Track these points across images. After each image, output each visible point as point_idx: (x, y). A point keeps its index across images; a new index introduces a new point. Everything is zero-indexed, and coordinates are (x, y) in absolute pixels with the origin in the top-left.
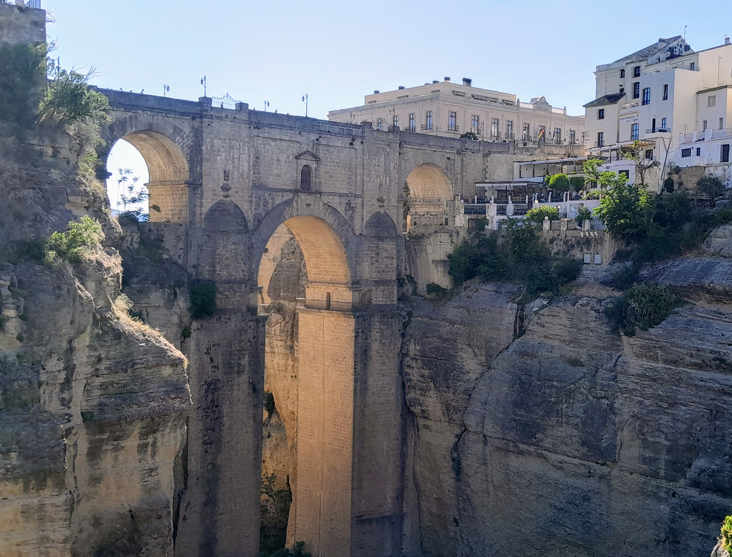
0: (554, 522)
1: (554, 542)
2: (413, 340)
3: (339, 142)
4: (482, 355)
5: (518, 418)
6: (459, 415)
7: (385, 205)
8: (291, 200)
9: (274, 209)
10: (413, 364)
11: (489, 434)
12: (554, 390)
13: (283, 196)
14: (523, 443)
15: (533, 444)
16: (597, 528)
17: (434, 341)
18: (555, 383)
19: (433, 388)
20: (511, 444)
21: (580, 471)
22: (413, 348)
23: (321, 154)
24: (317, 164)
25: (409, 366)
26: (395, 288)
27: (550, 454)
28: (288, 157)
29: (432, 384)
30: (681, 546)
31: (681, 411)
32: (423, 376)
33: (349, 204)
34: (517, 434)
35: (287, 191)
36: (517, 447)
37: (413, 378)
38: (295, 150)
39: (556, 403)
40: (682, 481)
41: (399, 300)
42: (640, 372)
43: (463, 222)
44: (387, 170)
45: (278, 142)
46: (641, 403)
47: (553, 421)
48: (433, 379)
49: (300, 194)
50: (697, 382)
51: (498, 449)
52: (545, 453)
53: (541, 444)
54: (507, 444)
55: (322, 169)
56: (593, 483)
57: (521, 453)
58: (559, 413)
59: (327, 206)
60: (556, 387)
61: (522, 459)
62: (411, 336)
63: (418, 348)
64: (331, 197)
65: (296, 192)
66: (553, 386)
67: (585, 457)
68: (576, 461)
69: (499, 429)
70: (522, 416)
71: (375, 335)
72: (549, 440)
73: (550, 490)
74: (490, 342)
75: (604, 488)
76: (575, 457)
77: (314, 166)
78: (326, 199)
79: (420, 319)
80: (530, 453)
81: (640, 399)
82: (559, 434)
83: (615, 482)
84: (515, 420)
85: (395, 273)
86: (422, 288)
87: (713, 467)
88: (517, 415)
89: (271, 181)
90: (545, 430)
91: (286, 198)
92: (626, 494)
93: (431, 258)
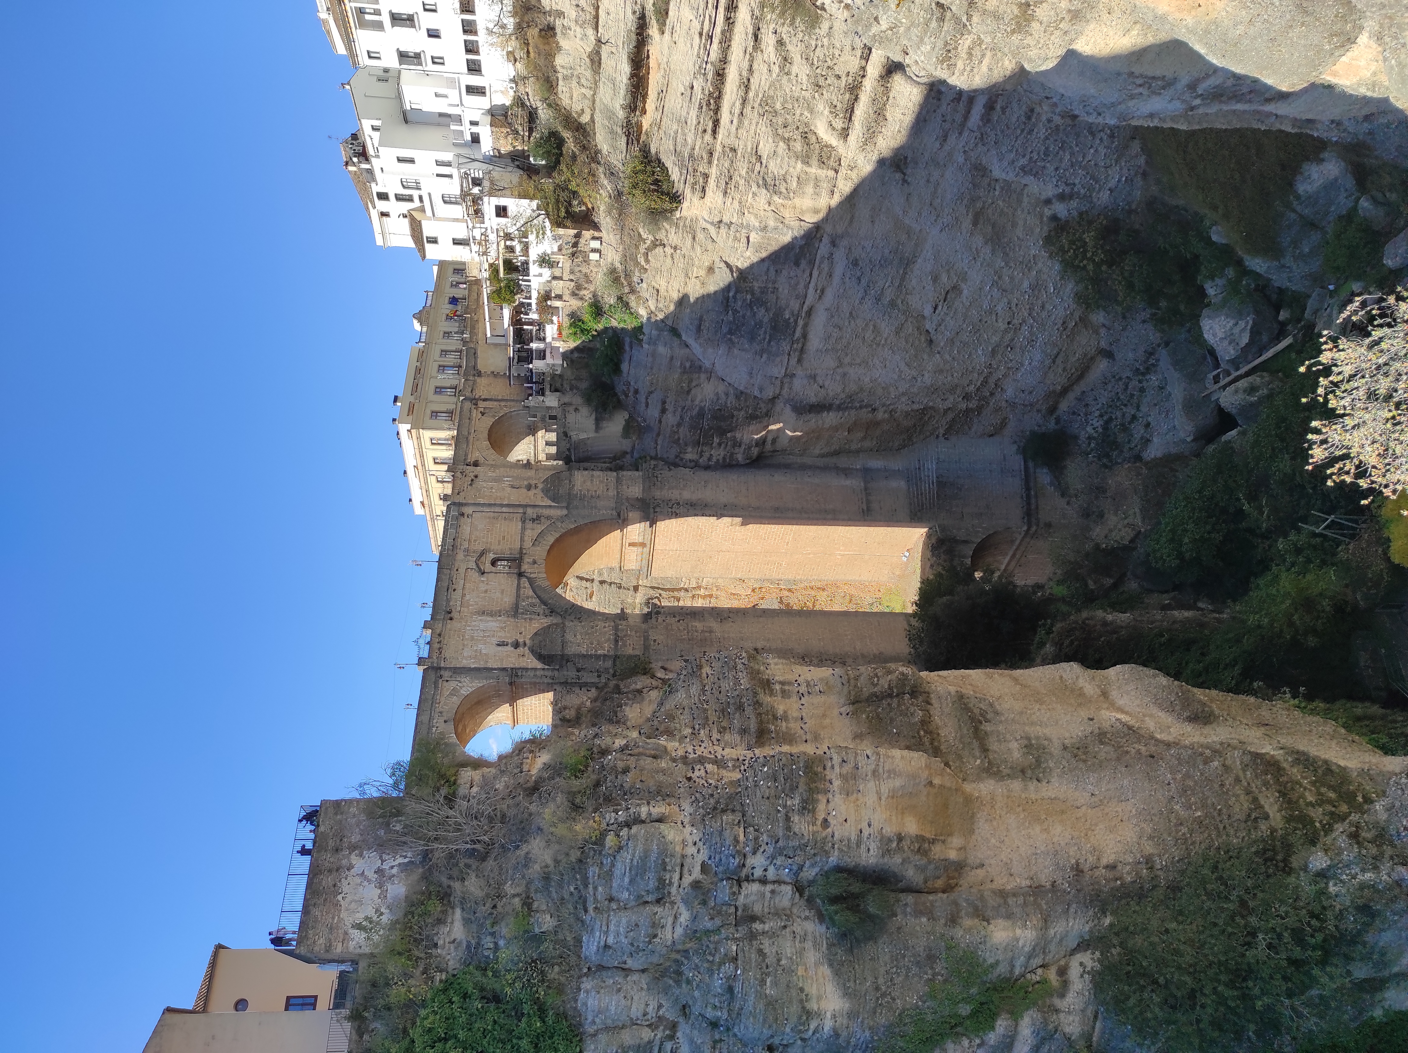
0: (878, 300)
1: (899, 302)
2: (681, 455)
3: (466, 528)
4: (699, 378)
5: (768, 337)
6: (762, 405)
7: (534, 482)
8: (529, 579)
9: (538, 597)
10: (707, 455)
11: (783, 371)
12: (738, 296)
13: (525, 588)
14: (794, 332)
15: (796, 322)
16: (887, 251)
17: (684, 432)
18: (731, 294)
19: (733, 434)
20: (795, 346)
21: (826, 269)
22: (690, 455)
23: (480, 548)
24: (490, 552)
25: (709, 459)
26: (625, 473)
27: (807, 303)
28: (483, 581)
29: (729, 435)
30: (910, 155)
31: (765, 148)
32: (720, 444)
33: (533, 520)
34: (785, 339)
35: (519, 585)
36: (798, 340)
37: (722, 454)
38: (475, 575)
39: (753, 294)
40: (842, 150)
41: (637, 470)
42: (721, 195)
43: (553, 398)
44: (498, 480)
45: (466, 592)
46: (754, 194)
47: (772, 298)
48: (722, 433)
49: (523, 570)
50: (733, 129)
51: (799, 361)
52: (805, 308)
53: (796, 312)
54: (795, 350)
55: (495, 547)
56: (840, 255)
57: (805, 336)
58: (764, 291)
59: (536, 542)
60: (736, 293)
61: (811, 336)
62: (677, 457)
63: (689, 449)
64: (526, 538)
65: (520, 575)
66: (734, 297)
67: (812, 263)
68: (815, 273)
69: (778, 359)
70: (765, 332)
71: (674, 494)
72: (792, 303)
73: (845, 304)
74: (685, 368)
75: (844, 243)
76: (811, 275)
77: (492, 556)
78: (528, 544)
79: (659, 447)
80: (806, 325)
81: (751, 195)
82: (786, 291)
83: (840, 230)
84: (770, 342)
85: (609, 473)
86: (626, 445)
87: (826, 112)
88: (764, 339)
89: (508, 600)
90: (780, 308)
91: (527, 585)
92: (852, 218)
93: (592, 434)
